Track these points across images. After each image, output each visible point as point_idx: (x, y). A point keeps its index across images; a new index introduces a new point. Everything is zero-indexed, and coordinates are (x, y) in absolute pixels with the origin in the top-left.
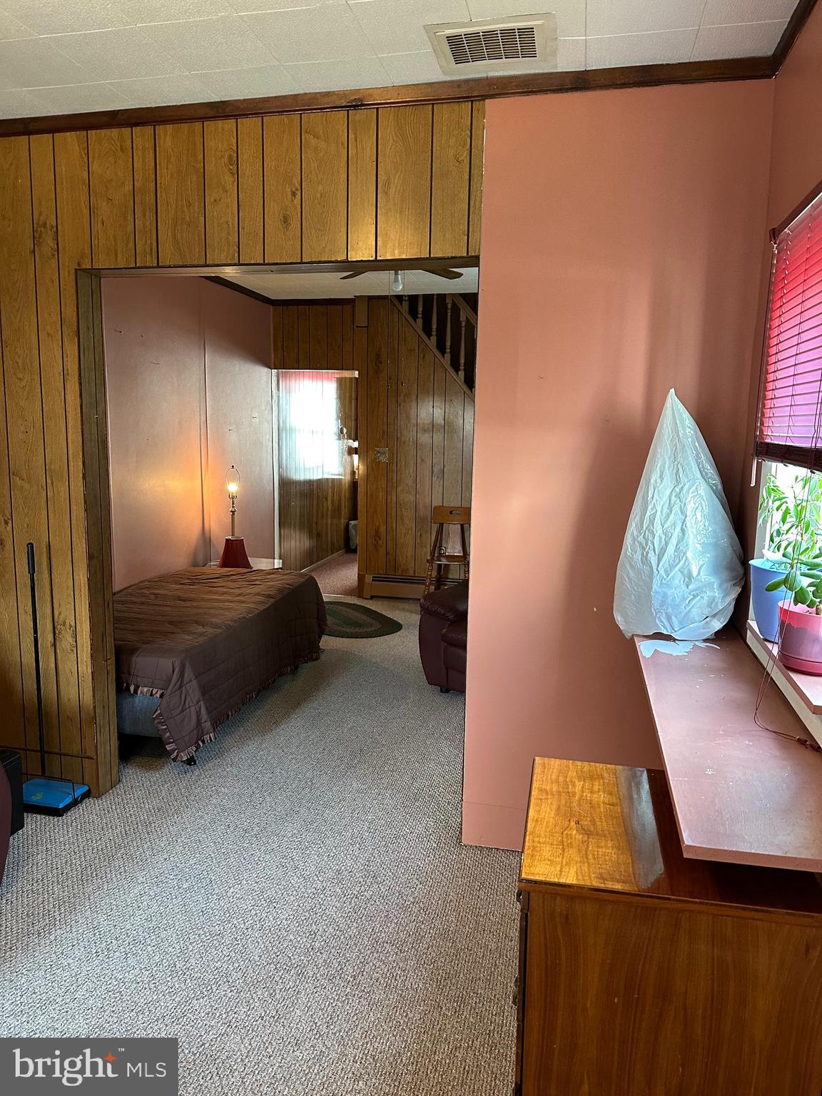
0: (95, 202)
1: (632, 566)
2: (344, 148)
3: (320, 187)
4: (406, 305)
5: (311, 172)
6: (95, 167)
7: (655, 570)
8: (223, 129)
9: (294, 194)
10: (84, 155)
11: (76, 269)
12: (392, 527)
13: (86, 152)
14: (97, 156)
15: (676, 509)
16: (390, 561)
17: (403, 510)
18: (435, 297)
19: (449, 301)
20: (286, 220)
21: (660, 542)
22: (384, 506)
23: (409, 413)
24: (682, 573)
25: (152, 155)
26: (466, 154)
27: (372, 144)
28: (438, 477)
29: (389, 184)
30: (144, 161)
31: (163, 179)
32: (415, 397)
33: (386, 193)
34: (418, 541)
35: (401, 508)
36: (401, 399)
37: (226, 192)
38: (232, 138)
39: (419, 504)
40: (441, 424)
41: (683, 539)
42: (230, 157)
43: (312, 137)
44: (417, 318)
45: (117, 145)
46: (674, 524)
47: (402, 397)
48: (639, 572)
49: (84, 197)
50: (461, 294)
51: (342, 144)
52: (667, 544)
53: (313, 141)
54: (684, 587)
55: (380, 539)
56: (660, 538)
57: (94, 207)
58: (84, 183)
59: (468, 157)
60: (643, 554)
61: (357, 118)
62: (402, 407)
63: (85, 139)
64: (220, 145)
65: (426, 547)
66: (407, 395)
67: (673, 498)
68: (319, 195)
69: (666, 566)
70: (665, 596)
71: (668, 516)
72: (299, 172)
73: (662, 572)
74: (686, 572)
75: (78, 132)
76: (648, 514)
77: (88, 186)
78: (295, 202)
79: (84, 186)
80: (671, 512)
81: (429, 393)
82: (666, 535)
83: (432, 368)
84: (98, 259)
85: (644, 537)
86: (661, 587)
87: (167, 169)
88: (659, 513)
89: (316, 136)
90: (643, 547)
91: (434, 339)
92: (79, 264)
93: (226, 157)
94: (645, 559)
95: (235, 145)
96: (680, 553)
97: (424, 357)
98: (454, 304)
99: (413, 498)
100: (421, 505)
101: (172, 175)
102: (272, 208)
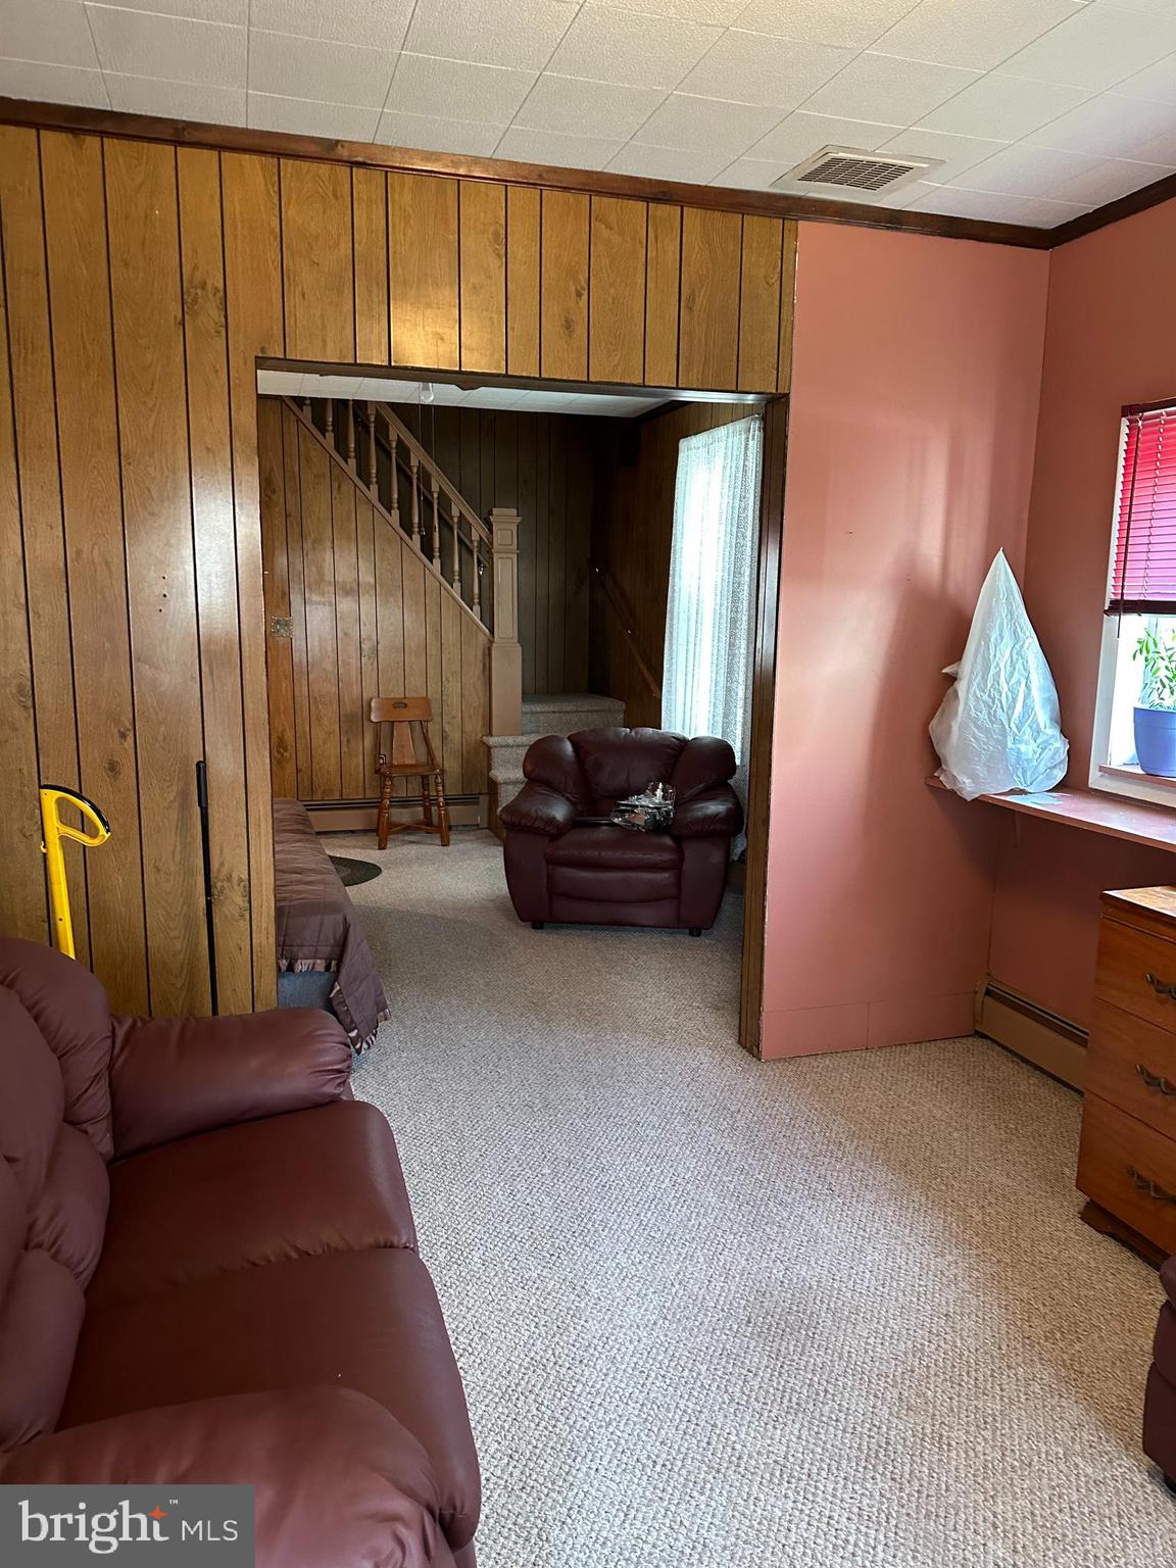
0: (291, 264)
1: (977, 726)
2: (642, 247)
3: (612, 290)
4: (307, 410)
5: (601, 269)
6: (290, 212)
7: (1007, 727)
8: (487, 196)
9: (579, 295)
10: (273, 194)
11: (256, 357)
12: (304, 732)
13: (276, 189)
14: (294, 196)
15: (1019, 666)
16: (303, 780)
17: (320, 706)
18: (351, 403)
19: (371, 411)
20: (568, 325)
21: (1007, 700)
22: (291, 702)
23: (321, 567)
24: (1031, 728)
25: (382, 212)
26: (776, 277)
27: (675, 248)
28: (369, 658)
29: (694, 299)
30: (369, 218)
31: (399, 245)
32: (329, 544)
33: (690, 308)
34: (345, 749)
35: (316, 703)
36: (308, 545)
37: (490, 278)
38: (498, 208)
39: (344, 697)
40: (369, 583)
41: (1029, 695)
42: (496, 234)
43: (603, 226)
44: (327, 431)
45: (327, 188)
46: (1019, 682)
47: (310, 542)
48: (987, 732)
49: (273, 254)
50: (388, 403)
51: (641, 242)
52: (1014, 700)
53: (605, 233)
54: (1032, 742)
55: (286, 750)
56: (1007, 696)
57: (289, 270)
58: (272, 232)
59: (779, 282)
60: (989, 713)
61: (659, 213)
62: (310, 557)
63: (276, 170)
64: (482, 215)
65: (356, 757)
66: (318, 541)
67: (1015, 656)
68: (610, 300)
69: (1017, 722)
70: (1019, 752)
71: (1012, 673)
72: (586, 267)
73: (1014, 729)
74: (1034, 726)
75: (263, 158)
76: (992, 673)
77: (279, 239)
78: (581, 304)
79: (272, 238)
80: (1014, 669)
81: (349, 538)
82: (1012, 693)
83: (353, 504)
84: (296, 345)
85: (989, 696)
86: (1014, 744)
87: (404, 234)
88: (1003, 672)
89: (609, 227)
90: (989, 706)
91: (352, 462)
92: (263, 350)
93: (490, 232)
94: (992, 717)
95: (504, 219)
96: (1028, 708)
97: (339, 486)
98: (378, 416)
99: (334, 689)
100: (346, 699)
101: (412, 244)
102: (552, 309)
